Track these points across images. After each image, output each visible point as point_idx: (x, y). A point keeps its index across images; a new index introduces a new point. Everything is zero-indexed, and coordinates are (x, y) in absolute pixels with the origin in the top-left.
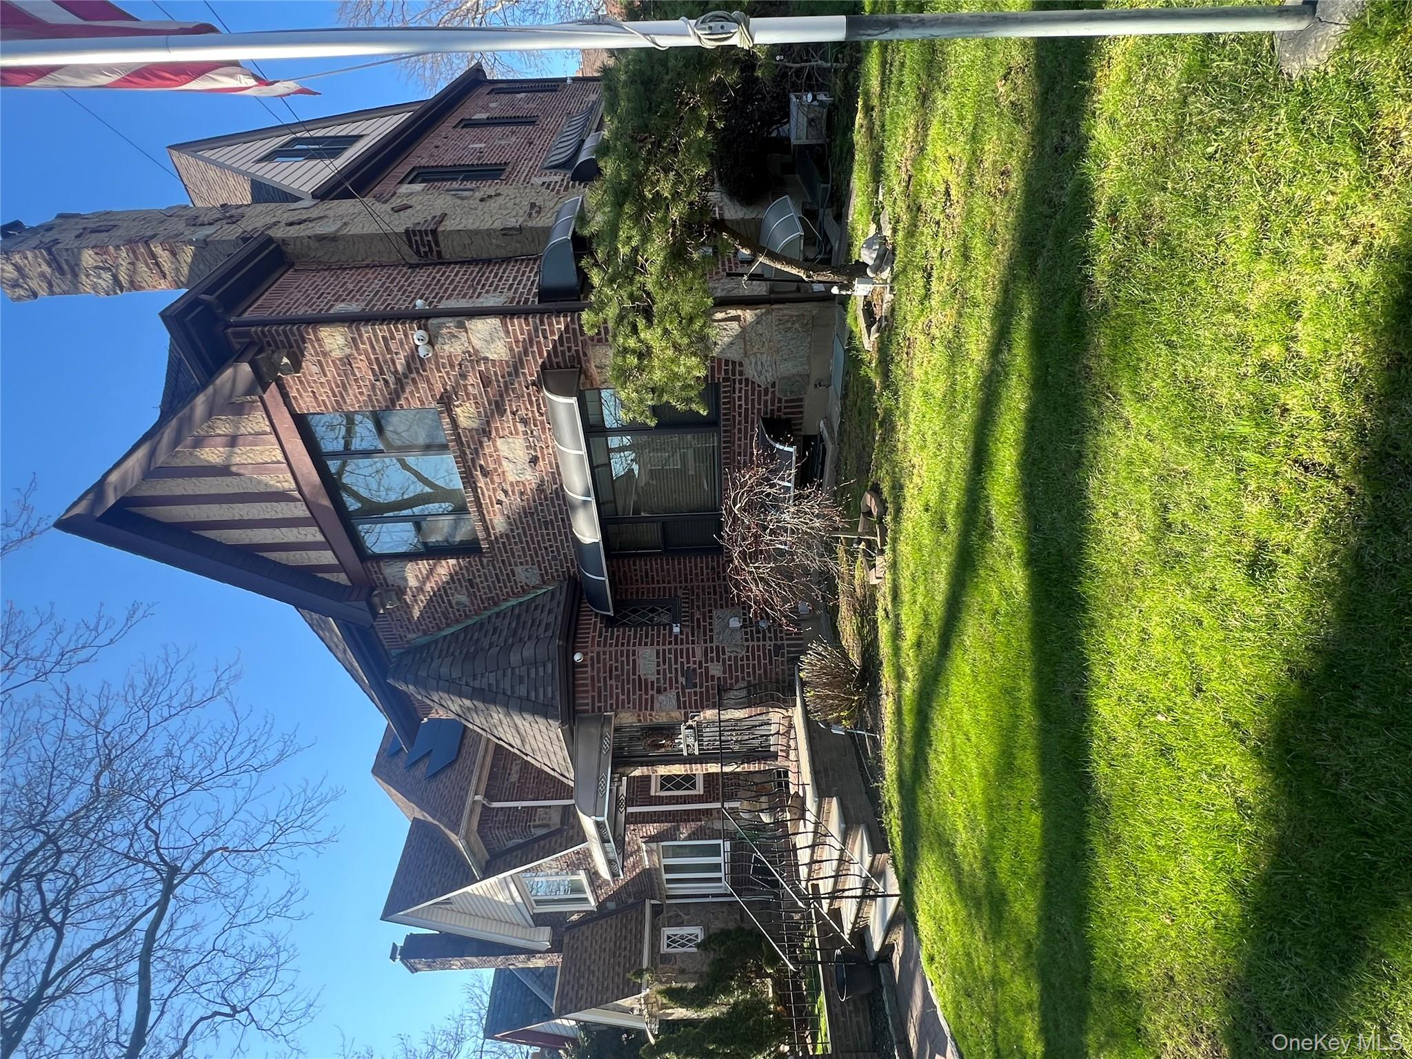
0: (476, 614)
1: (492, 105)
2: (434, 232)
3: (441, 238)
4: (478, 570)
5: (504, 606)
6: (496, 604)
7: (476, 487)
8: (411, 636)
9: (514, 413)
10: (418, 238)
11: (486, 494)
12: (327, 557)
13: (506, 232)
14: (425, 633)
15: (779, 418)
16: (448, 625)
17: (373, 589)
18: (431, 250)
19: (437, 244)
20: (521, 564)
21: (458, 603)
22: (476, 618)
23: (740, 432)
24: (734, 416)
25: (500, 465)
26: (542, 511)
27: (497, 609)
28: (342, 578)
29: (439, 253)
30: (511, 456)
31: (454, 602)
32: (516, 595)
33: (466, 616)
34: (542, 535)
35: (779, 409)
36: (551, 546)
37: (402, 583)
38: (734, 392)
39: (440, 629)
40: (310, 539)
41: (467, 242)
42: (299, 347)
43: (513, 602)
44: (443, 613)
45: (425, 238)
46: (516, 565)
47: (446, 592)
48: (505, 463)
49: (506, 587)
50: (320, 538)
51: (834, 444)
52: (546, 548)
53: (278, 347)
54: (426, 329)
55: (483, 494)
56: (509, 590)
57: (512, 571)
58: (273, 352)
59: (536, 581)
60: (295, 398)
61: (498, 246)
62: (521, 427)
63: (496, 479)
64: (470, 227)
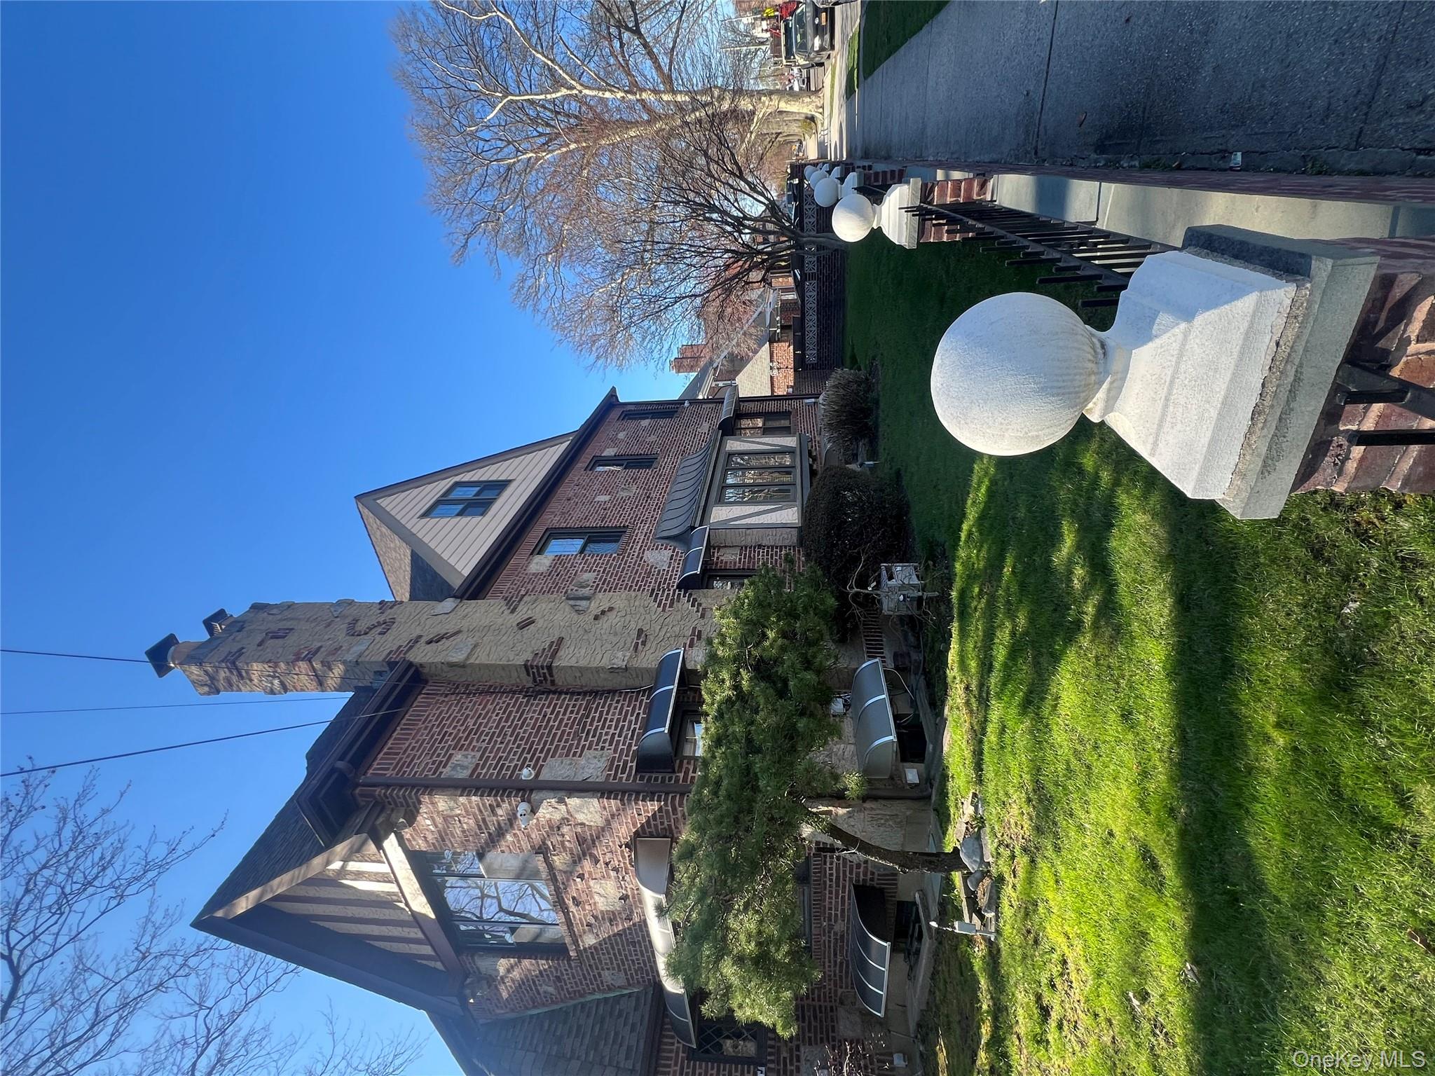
0: (562, 1001)
1: (621, 435)
2: (549, 668)
3: (555, 671)
4: (566, 970)
5: (589, 998)
6: (581, 996)
7: (568, 912)
8: (498, 1011)
9: (607, 864)
10: (535, 670)
11: (577, 916)
12: (427, 950)
13: (613, 670)
14: (512, 1010)
15: (873, 888)
16: (535, 1007)
17: (467, 977)
18: (545, 679)
19: (551, 675)
20: (608, 969)
21: (545, 992)
22: (562, 1005)
23: (831, 892)
24: (825, 882)
25: (592, 897)
26: (630, 934)
27: (582, 1000)
28: (439, 965)
29: (553, 682)
30: (602, 892)
31: (541, 991)
32: (604, 991)
33: (552, 1001)
34: (629, 950)
35: (872, 880)
36: (638, 959)
37: (494, 973)
38: (825, 864)
39: (527, 1008)
40: (412, 935)
41: (578, 674)
42: (415, 807)
43: (598, 996)
44: (531, 998)
45: (541, 671)
46: (603, 969)
47: (534, 982)
48: (597, 898)
49: (592, 984)
50: (420, 935)
51: (931, 938)
52: (633, 961)
53: (397, 806)
54: (529, 802)
55: (574, 916)
56: (595, 986)
57: (599, 974)
58: (392, 810)
59: (621, 981)
60: (408, 840)
61: (605, 679)
62: (613, 874)
63: (587, 907)
64: (582, 663)
